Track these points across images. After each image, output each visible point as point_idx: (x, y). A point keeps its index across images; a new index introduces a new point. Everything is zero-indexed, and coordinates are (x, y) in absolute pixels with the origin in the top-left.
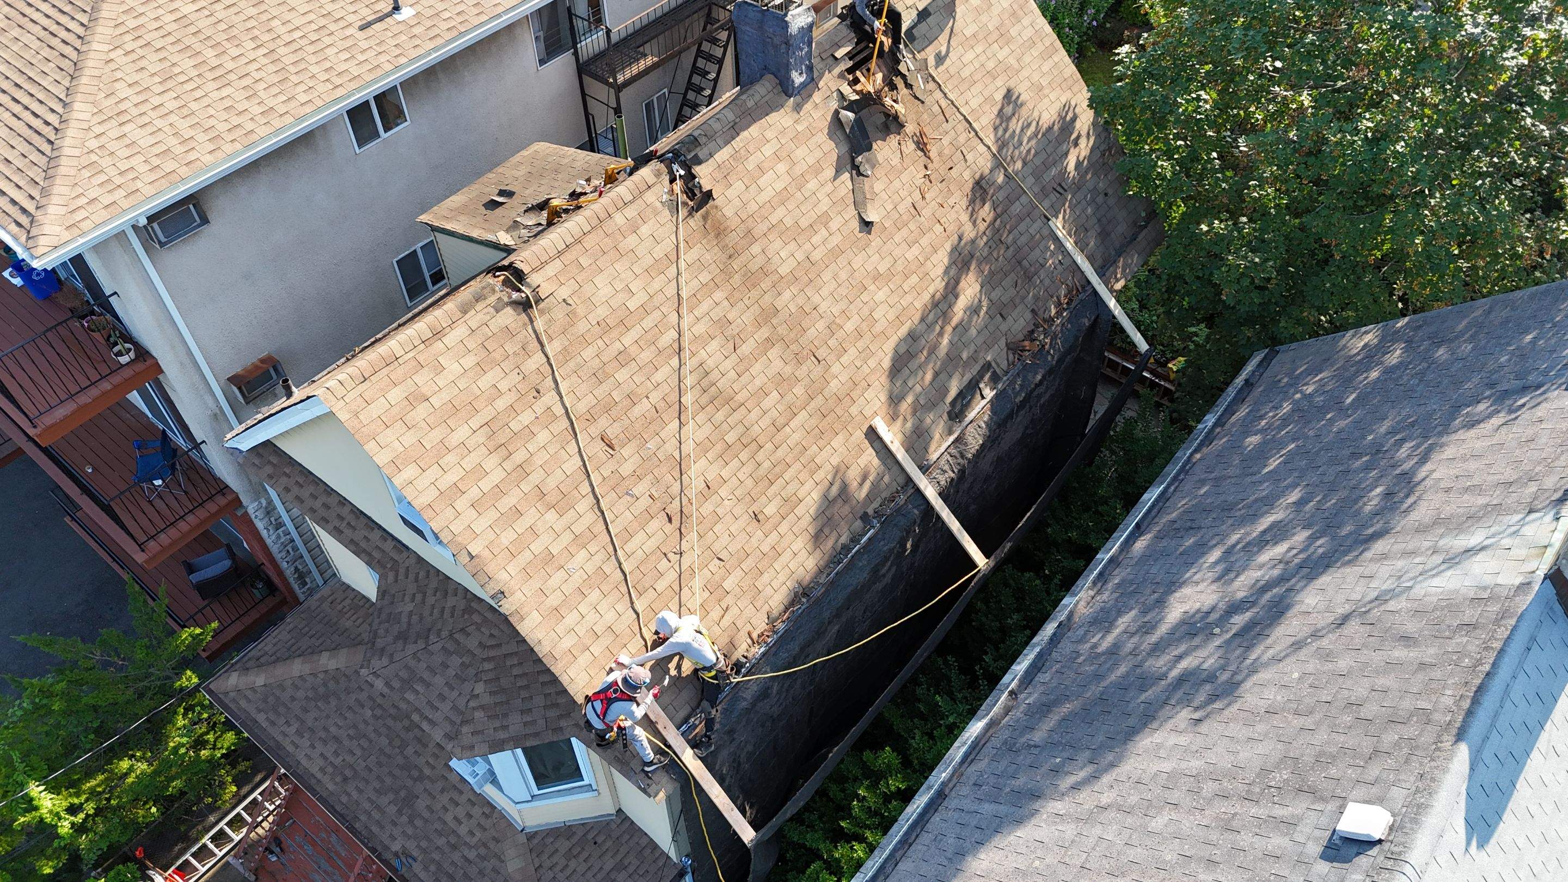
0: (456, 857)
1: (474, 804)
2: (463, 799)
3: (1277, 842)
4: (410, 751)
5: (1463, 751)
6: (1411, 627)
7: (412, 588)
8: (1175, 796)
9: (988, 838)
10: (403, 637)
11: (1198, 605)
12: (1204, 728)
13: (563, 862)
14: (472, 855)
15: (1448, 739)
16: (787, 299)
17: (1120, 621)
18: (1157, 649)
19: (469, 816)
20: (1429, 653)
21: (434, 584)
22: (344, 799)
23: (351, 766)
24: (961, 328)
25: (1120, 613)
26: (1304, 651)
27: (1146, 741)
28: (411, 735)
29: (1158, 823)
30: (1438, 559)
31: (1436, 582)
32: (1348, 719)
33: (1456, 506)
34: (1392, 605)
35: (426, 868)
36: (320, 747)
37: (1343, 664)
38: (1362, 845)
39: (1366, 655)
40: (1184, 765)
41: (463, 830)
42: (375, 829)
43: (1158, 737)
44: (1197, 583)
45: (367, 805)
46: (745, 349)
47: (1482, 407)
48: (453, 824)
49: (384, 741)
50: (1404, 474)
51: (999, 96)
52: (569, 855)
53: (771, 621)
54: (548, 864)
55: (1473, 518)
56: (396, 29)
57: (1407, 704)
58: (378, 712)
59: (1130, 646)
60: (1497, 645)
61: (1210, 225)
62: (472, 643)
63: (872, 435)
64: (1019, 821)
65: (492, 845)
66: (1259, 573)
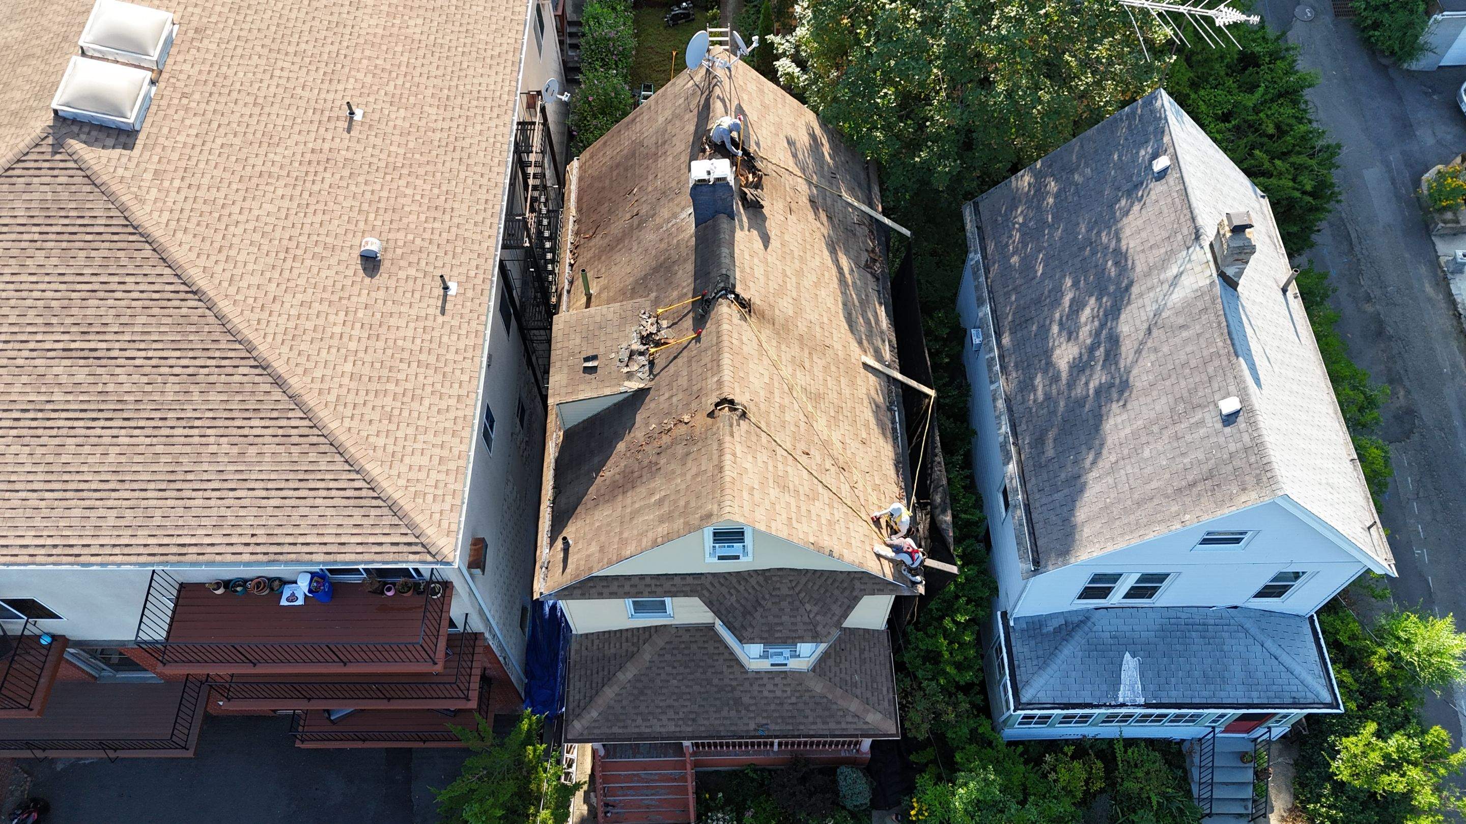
0: (786, 707)
1: (773, 678)
2: (765, 681)
3: (1202, 432)
4: (715, 681)
5: (1241, 359)
6: (1181, 321)
7: (724, 590)
8: (1144, 439)
9: (1074, 506)
10: (746, 613)
11: (1071, 357)
12: (1129, 406)
13: (837, 669)
14: (794, 700)
15: (1234, 360)
16: (802, 327)
17: (1036, 382)
18: (1071, 385)
19: (775, 685)
20: (1198, 328)
21: (734, 581)
22: (703, 729)
23: (691, 712)
24: (854, 283)
25: (1032, 379)
26: (1143, 353)
27: (1108, 425)
28: (709, 674)
29: (1147, 453)
30: (1166, 286)
31: (1174, 296)
32: (1187, 371)
33: (1154, 256)
34: (1164, 315)
35: (777, 724)
36: (664, 717)
37: (1165, 349)
38: (1236, 413)
39: (1172, 341)
40: (1135, 426)
41: (779, 693)
42: (732, 728)
43: (1111, 421)
44: (1060, 346)
45: (717, 722)
46: (807, 365)
47: (1123, 202)
48: (771, 695)
49: (697, 688)
50: (1115, 250)
51: (786, 145)
52: (837, 664)
53: (897, 484)
54: (832, 675)
55: (1164, 263)
56: (460, 300)
57: (1206, 353)
58: (680, 677)
59: (1054, 392)
60: (1221, 312)
61: (920, 156)
62: (785, 591)
63: (866, 366)
64: (1082, 490)
65: (799, 688)
66: (1088, 327)
